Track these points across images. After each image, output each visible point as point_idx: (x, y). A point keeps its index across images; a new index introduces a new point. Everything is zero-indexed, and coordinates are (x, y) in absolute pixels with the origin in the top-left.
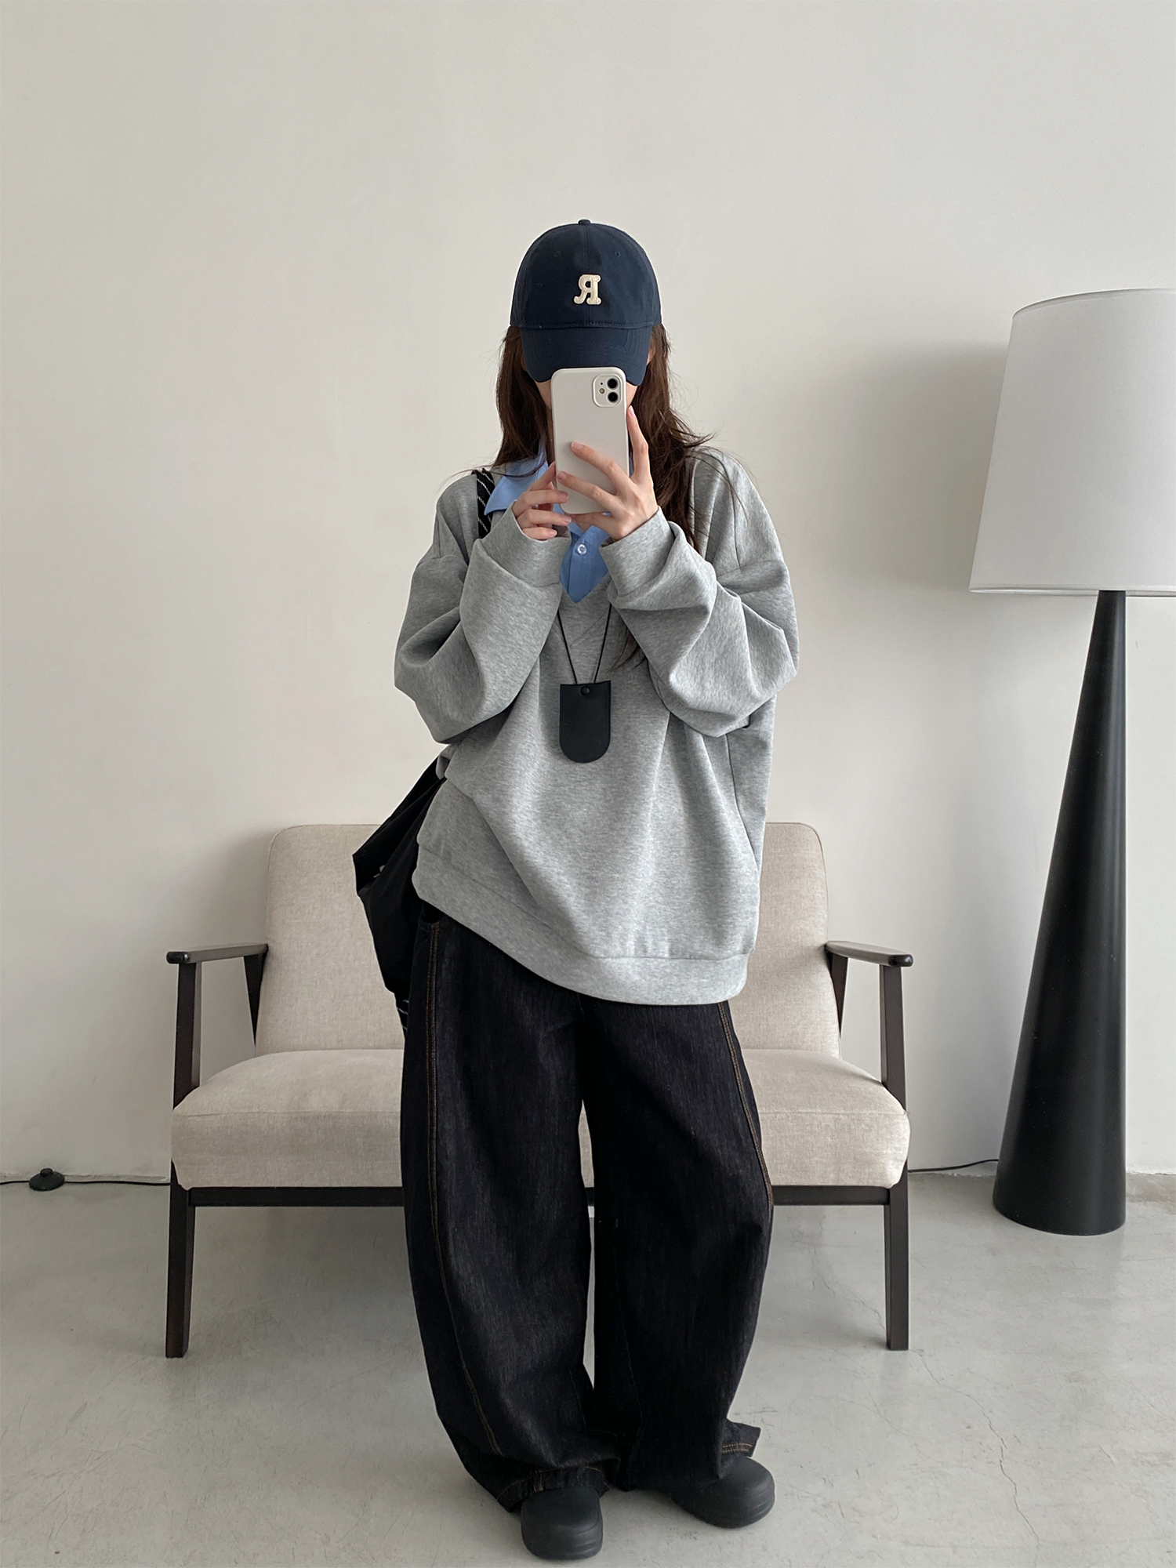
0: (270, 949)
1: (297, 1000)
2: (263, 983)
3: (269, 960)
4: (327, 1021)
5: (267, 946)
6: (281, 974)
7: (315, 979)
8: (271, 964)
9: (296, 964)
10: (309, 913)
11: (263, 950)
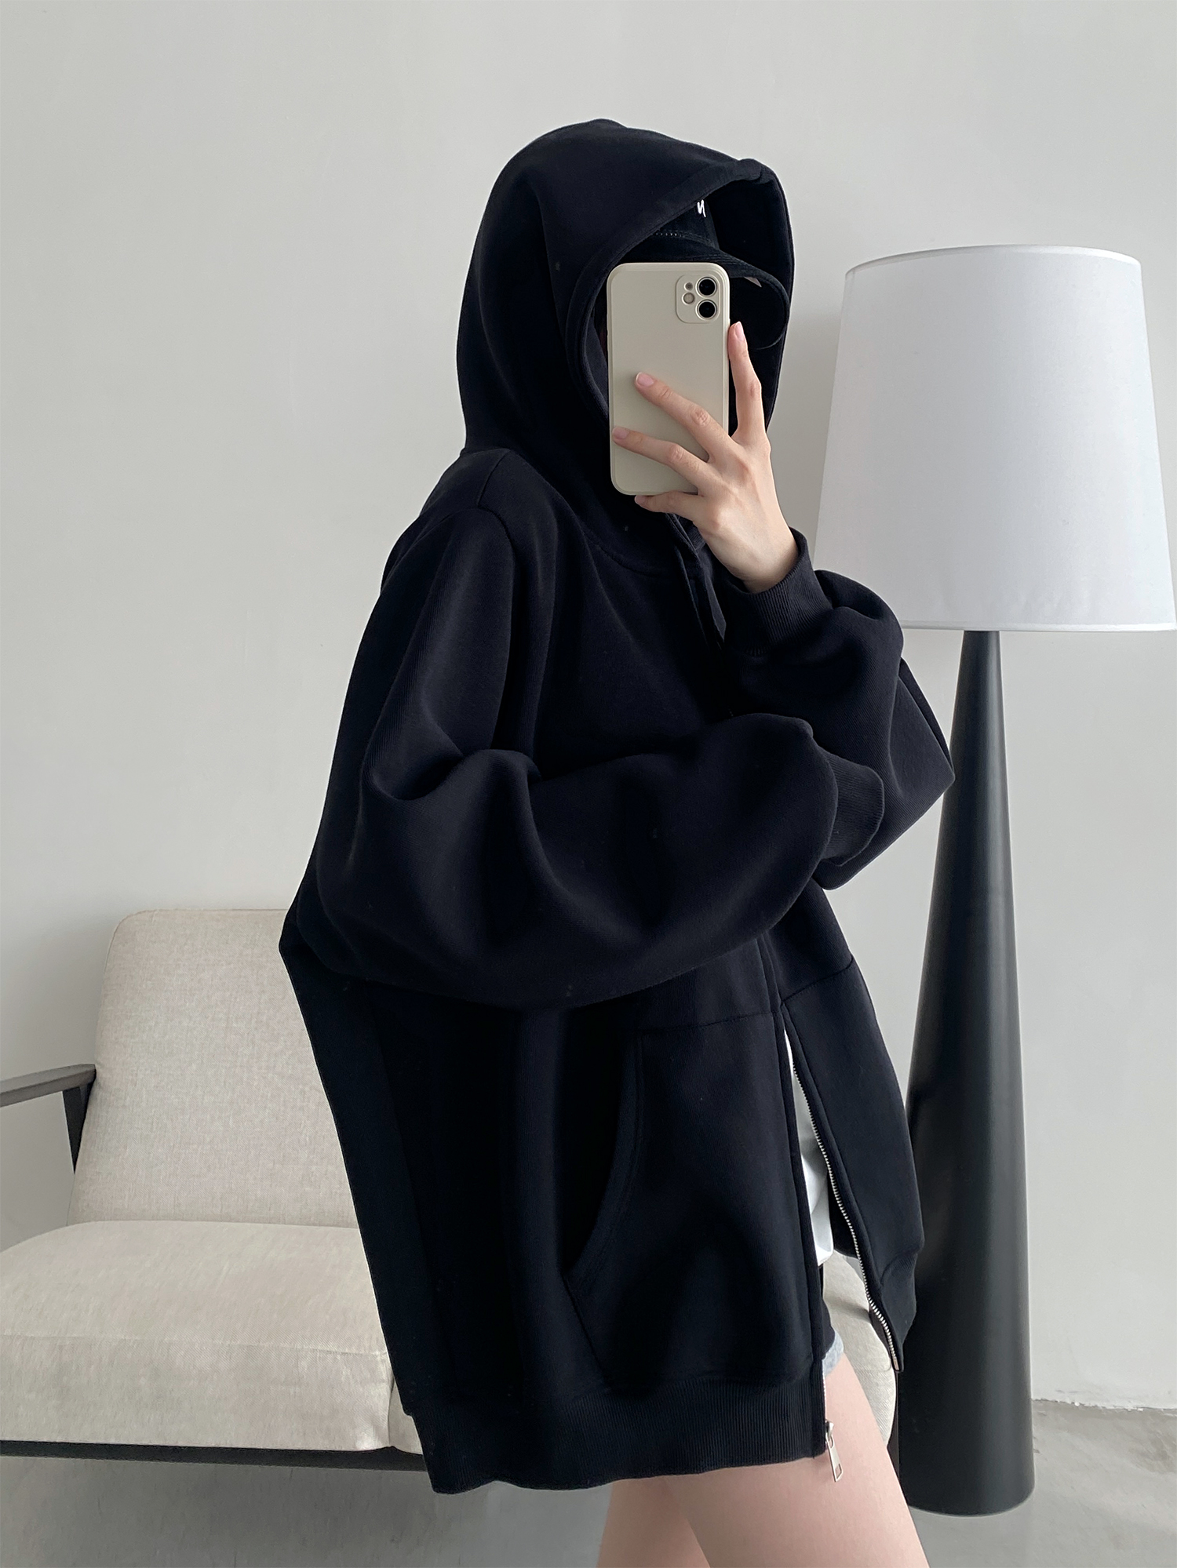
0: (97, 1075)
1: (125, 1147)
2: (86, 1121)
3: (96, 1090)
4: (161, 1177)
5: (95, 1073)
6: (107, 1112)
7: (150, 1120)
8: (96, 1093)
9: (128, 1099)
10: (149, 1027)
11: (88, 1079)
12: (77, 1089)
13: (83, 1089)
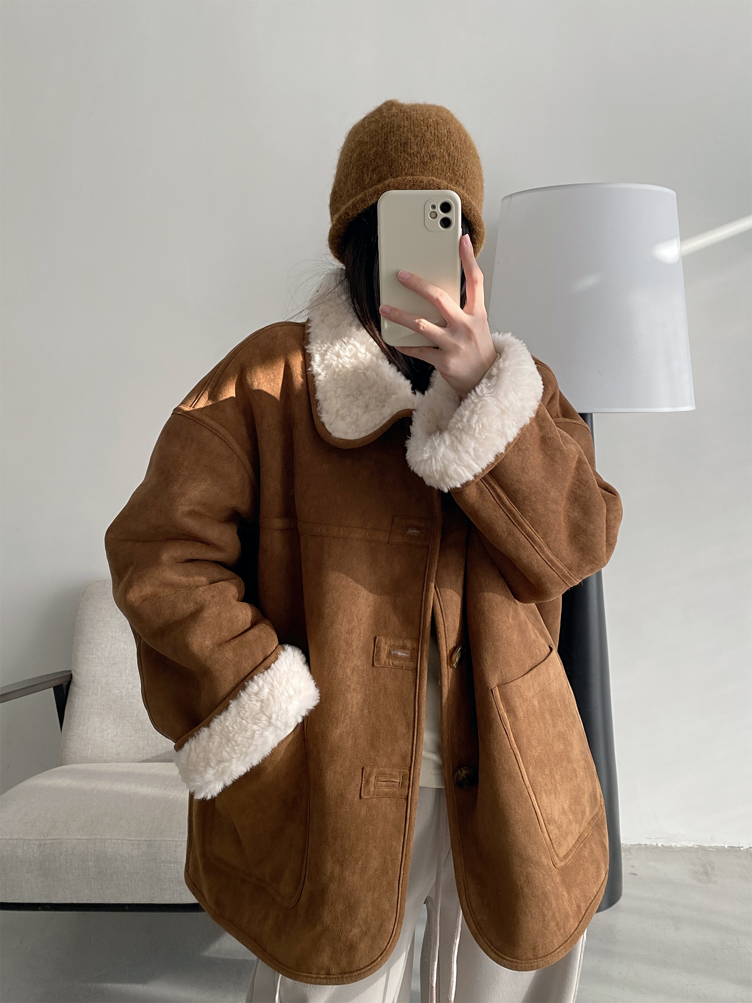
0: (73, 678)
1: (89, 720)
2: (67, 704)
3: (72, 687)
4: (109, 737)
5: (71, 675)
6: (78, 699)
7: (103, 704)
8: (73, 688)
9: (90, 691)
10: (102, 648)
11: (68, 679)
12: (62, 684)
13: (65, 685)
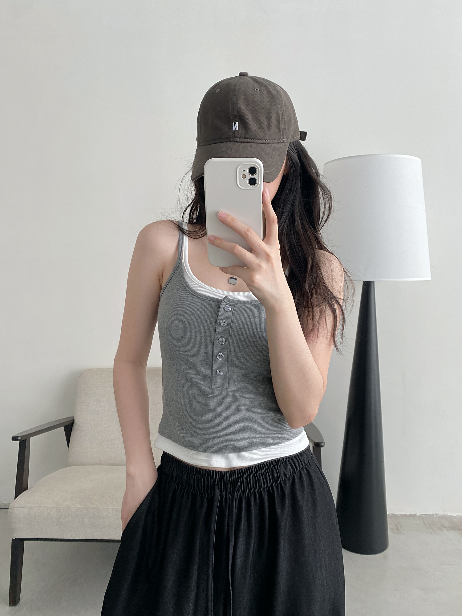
0: (75, 421)
1: (84, 443)
4: (95, 452)
6: (78, 432)
7: (92, 435)
9: (84, 428)
10: (91, 406)
11: (71, 422)
12: (69, 425)
